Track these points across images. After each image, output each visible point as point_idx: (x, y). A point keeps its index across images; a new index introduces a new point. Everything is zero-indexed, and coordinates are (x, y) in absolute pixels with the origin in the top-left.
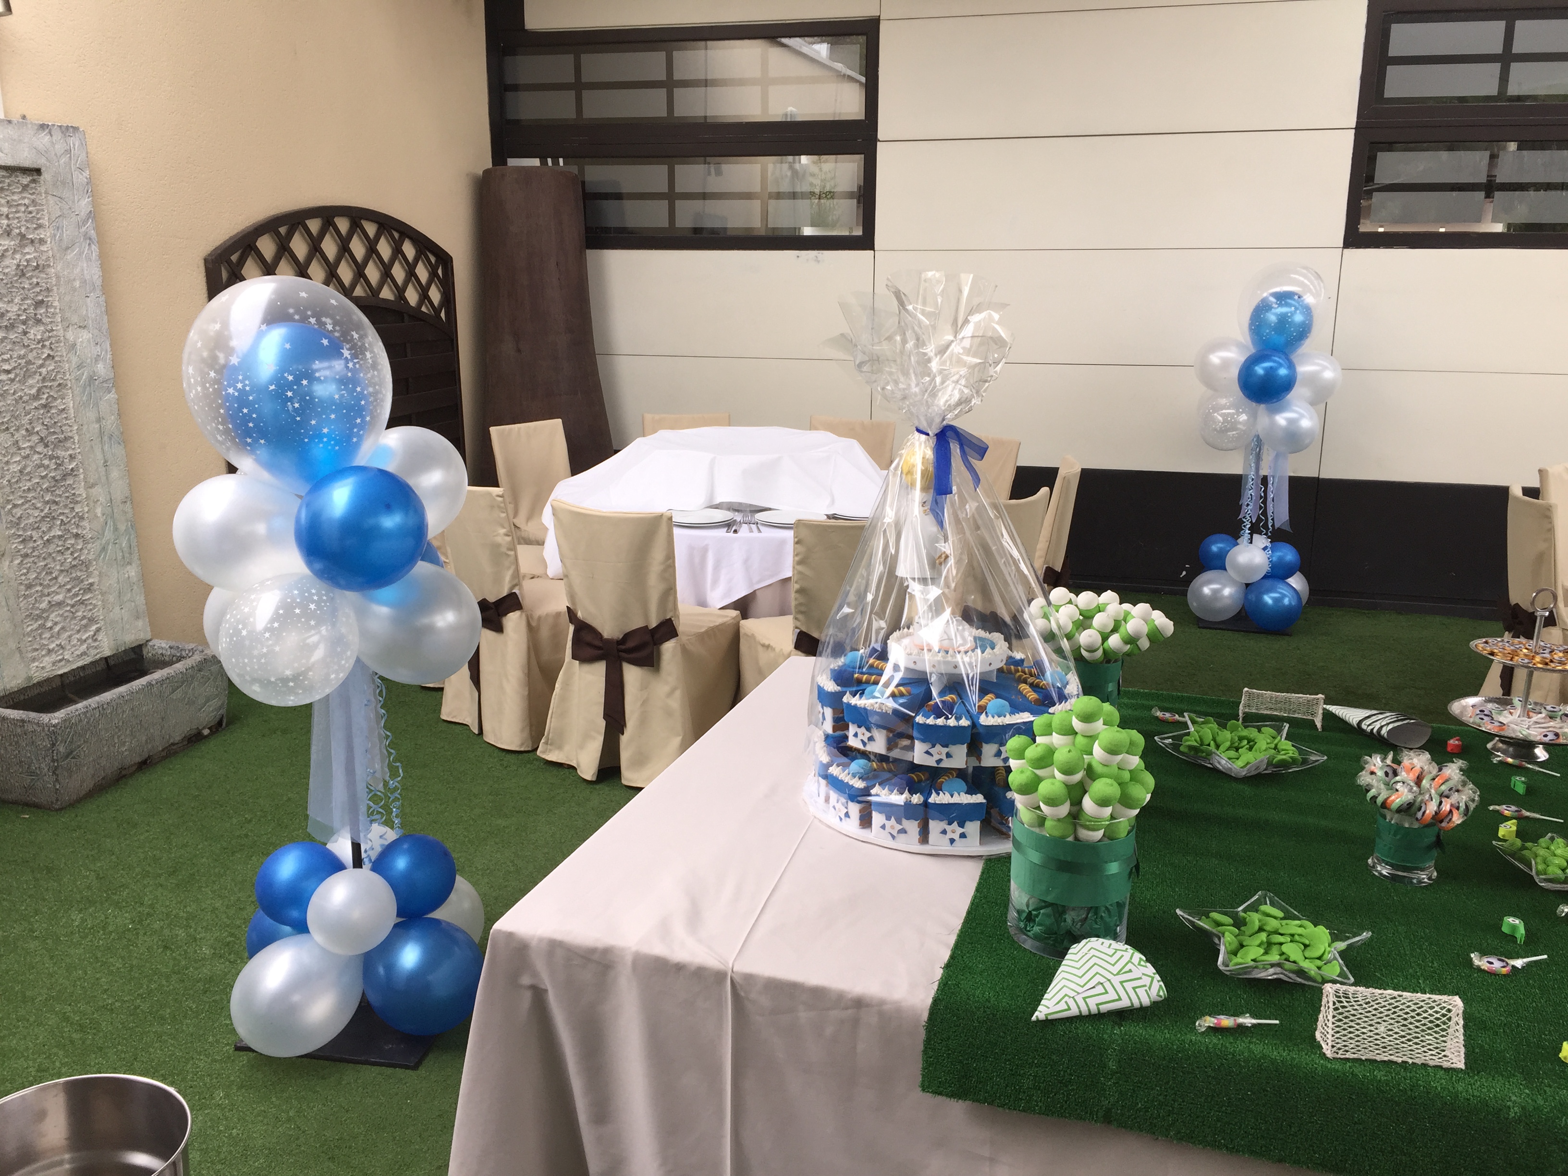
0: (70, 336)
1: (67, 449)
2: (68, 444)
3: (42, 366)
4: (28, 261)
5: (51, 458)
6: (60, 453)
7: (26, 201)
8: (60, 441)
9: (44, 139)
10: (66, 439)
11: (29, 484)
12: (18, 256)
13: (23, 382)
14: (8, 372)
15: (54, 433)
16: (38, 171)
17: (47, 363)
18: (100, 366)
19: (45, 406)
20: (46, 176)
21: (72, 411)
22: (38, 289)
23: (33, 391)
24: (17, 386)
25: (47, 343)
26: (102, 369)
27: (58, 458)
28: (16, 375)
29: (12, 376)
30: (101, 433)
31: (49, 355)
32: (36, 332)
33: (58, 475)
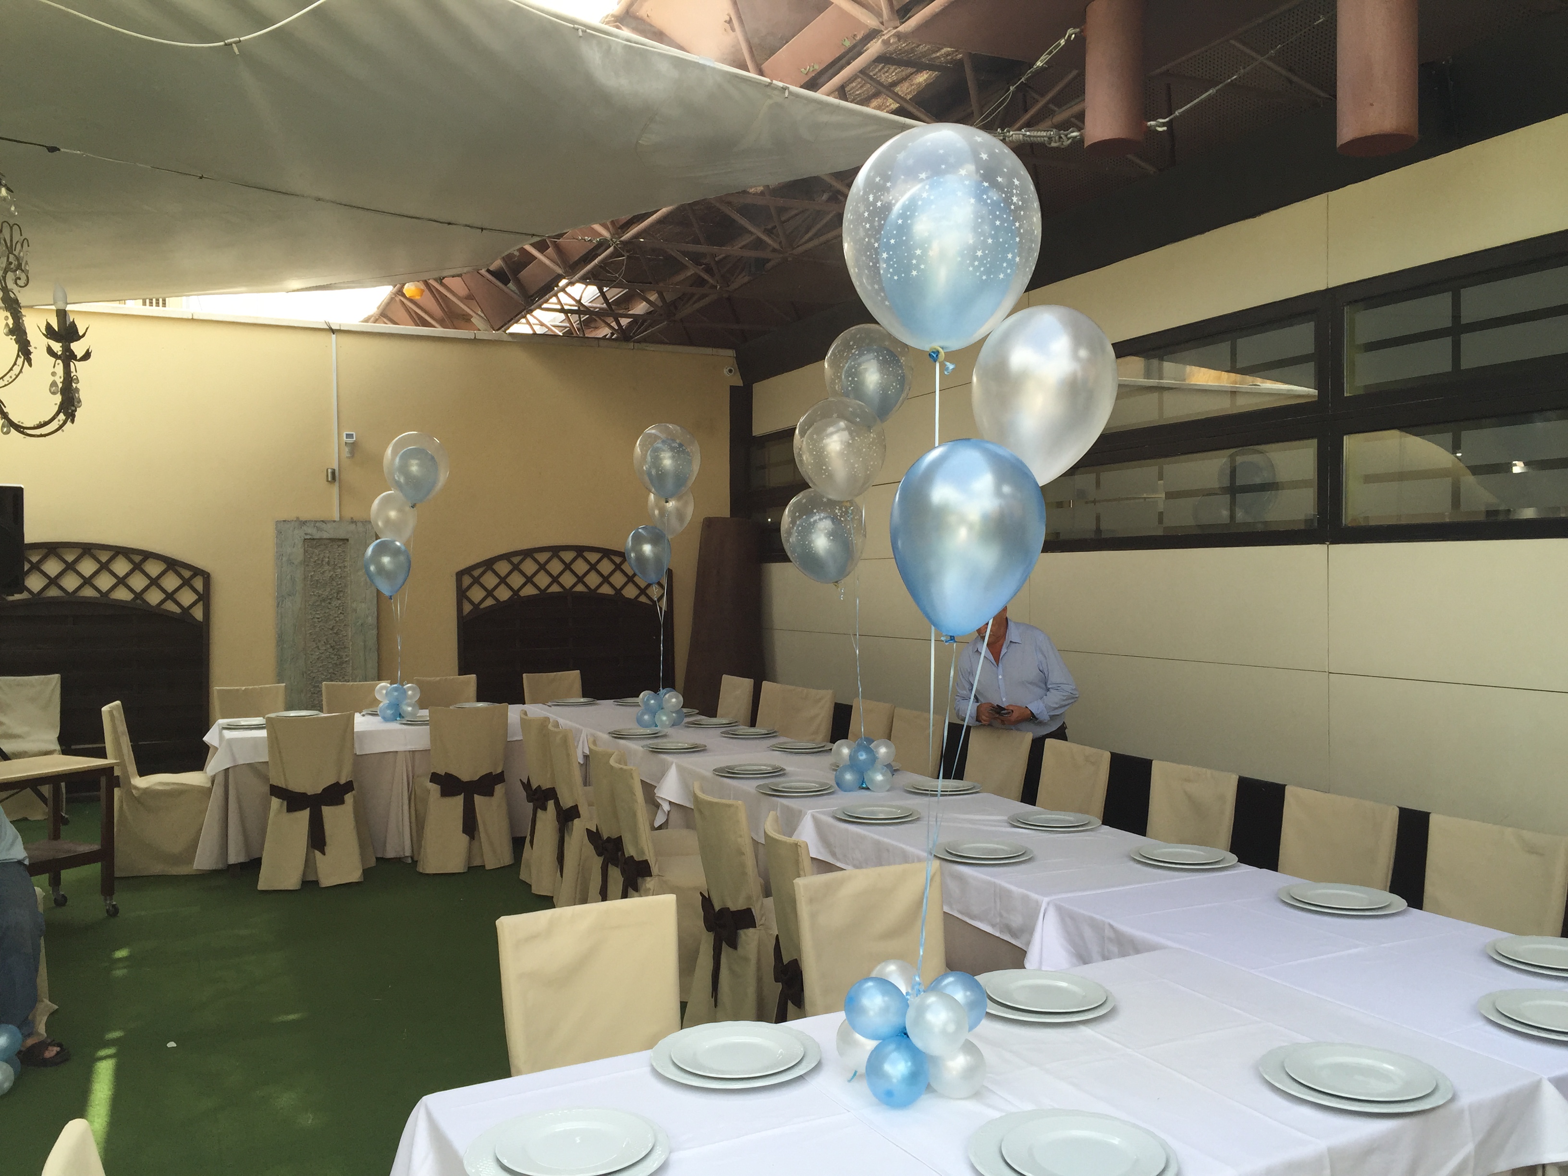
0: (354, 605)
1: (346, 652)
2: (346, 650)
3: (337, 617)
4: (336, 575)
5: (335, 655)
6: (341, 653)
7: (340, 552)
8: (342, 648)
9: (353, 527)
10: (345, 647)
11: (321, 664)
12: (332, 573)
13: (326, 622)
14: (318, 618)
15: (339, 645)
16: (348, 540)
17: (340, 616)
18: (370, 618)
19: (335, 633)
20: (351, 541)
21: (350, 636)
22: (340, 586)
23: (331, 627)
24: (321, 624)
25: (341, 608)
26: (371, 620)
27: (339, 655)
28: (322, 620)
29: (320, 620)
30: (365, 647)
31: (341, 613)
32: (336, 603)
33: (338, 662)
